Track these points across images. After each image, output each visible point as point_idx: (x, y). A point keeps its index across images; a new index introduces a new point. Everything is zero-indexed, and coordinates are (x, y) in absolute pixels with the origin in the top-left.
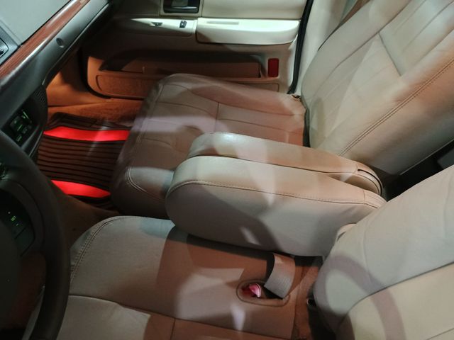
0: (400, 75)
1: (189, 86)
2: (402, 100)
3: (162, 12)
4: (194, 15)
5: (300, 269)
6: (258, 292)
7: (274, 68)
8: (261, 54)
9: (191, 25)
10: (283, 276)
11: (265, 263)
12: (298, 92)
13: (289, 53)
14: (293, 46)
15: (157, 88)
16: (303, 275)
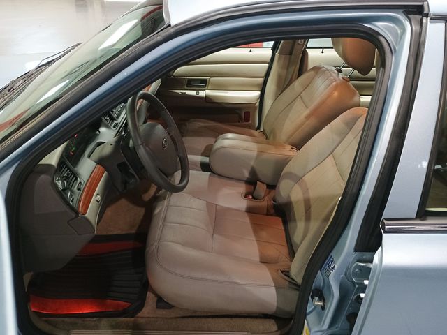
0: (307, 108)
1: (202, 124)
2: (308, 117)
3: (186, 87)
4: (203, 89)
5: (268, 190)
6: (251, 197)
7: (247, 117)
8: (240, 109)
9: (202, 94)
10: (261, 189)
11: (253, 187)
12: (262, 129)
13: (256, 108)
14: (257, 104)
15: (186, 126)
16: (270, 192)
